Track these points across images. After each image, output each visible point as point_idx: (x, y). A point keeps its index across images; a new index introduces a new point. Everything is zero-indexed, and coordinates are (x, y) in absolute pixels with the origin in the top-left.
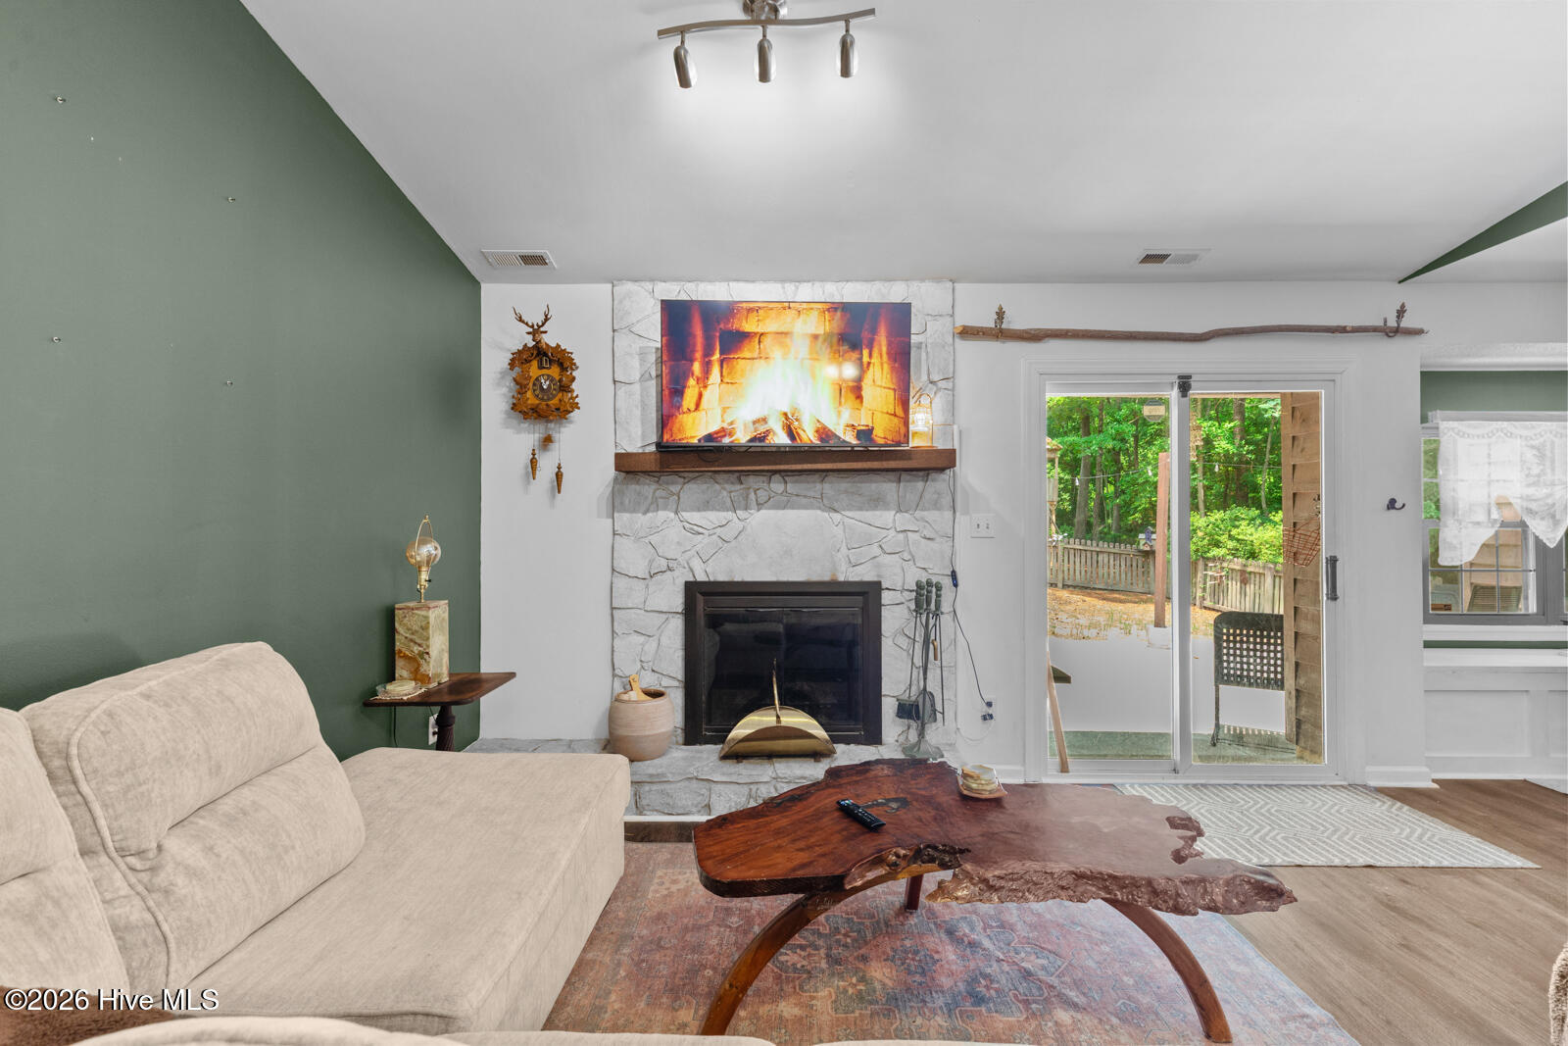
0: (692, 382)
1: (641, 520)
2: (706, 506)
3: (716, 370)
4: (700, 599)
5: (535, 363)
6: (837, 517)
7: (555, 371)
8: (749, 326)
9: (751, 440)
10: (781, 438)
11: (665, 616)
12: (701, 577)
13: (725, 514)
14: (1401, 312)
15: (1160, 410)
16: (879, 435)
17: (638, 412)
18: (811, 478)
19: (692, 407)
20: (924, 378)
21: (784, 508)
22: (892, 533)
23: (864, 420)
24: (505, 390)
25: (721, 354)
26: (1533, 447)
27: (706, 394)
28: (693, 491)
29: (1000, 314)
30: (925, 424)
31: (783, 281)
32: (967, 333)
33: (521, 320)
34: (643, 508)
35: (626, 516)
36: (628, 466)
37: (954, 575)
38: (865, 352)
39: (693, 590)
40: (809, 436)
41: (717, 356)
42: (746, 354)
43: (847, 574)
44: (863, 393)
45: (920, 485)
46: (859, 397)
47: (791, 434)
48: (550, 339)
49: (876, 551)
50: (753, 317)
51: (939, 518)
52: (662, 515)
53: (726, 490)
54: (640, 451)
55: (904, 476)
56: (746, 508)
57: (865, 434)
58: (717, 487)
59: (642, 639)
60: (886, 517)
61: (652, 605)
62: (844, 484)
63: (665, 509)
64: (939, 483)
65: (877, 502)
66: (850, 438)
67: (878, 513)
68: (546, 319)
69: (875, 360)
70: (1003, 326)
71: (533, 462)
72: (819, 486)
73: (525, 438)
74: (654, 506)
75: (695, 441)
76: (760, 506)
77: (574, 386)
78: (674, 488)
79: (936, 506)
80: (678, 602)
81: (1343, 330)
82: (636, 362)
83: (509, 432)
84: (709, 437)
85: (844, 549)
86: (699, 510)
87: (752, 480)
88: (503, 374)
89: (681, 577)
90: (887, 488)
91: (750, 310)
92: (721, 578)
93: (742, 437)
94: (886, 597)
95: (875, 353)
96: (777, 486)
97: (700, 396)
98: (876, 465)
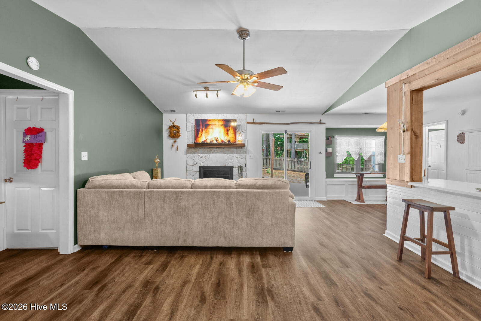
0: (200, 132)
1: (192, 155)
2: (203, 153)
3: (204, 130)
4: (202, 169)
5: (173, 128)
6: (226, 155)
7: (176, 130)
8: (209, 123)
9: (210, 142)
10: (215, 142)
11: (196, 172)
12: (202, 165)
13: (206, 154)
14: (321, 120)
15: (283, 136)
16: (231, 141)
17: (191, 137)
18: (221, 148)
19: (200, 137)
20: (241, 131)
21: (217, 153)
22: (235, 158)
23: (229, 139)
24: (167, 132)
25: (205, 128)
26: (353, 142)
27: (202, 135)
28: (201, 150)
29: (254, 120)
30: (240, 139)
31: (216, 114)
32: (248, 123)
33: (171, 121)
34: (192, 153)
35: (189, 155)
36: (189, 146)
37: (245, 165)
38: (229, 128)
39: (201, 167)
40: (220, 141)
41: (204, 128)
42: (209, 128)
43: (228, 165)
44: (229, 134)
45: (240, 149)
46: (228, 135)
47: (217, 141)
48: (176, 124)
49: (233, 161)
50: (210, 122)
51: (243, 155)
52: (195, 154)
53: (207, 150)
54: (191, 144)
55: (238, 148)
56: (210, 153)
57: (229, 141)
58: (205, 150)
59: (192, 176)
60: (235, 155)
61: (193, 170)
62: (227, 149)
63: (196, 153)
64: (243, 149)
65: (233, 152)
66: (227, 142)
67: (233, 154)
68: (175, 121)
69: (231, 129)
70: (254, 122)
71: (173, 145)
72: (223, 150)
73: (171, 141)
74: (194, 153)
75: (200, 142)
76: (212, 153)
77: (180, 132)
78: (198, 150)
79: (243, 153)
80: (198, 170)
81: (311, 123)
82: (190, 128)
83: (168, 140)
84: (203, 142)
85: (227, 161)
86: (202, 154)
87: (211, 149)
88: (167, 130)
89: (198, 165)
90: (235, 150)
91: (209, 121)
92: (206, 165)
93: (209, 141)
94: (234, 169)
95: (231, 128)
96: (215, 150)
97: (201, 135)
98: (231, 146)
